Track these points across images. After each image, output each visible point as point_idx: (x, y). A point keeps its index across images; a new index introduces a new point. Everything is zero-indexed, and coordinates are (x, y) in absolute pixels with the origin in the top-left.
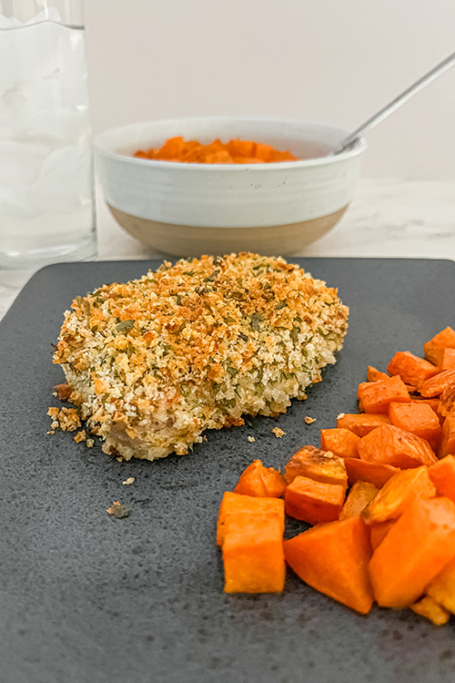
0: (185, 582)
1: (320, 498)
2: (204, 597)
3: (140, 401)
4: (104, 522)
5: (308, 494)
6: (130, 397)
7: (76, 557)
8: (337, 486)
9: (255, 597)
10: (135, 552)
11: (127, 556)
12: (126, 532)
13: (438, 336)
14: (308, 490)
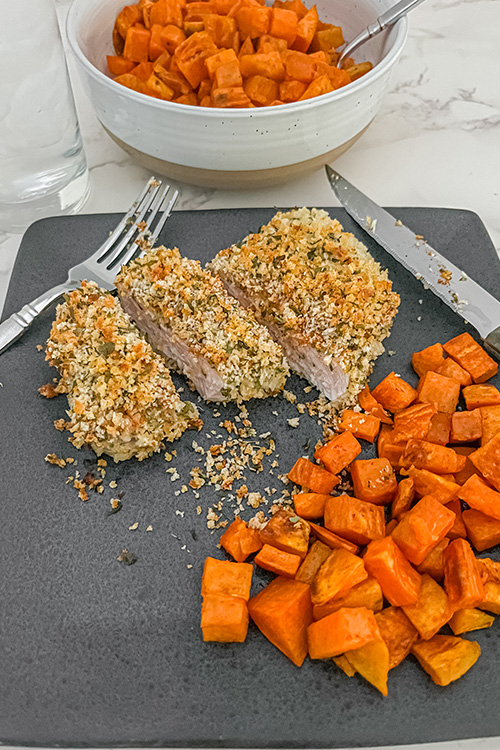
0: (178, 628)
1: (281, 568)
2: (190, 645)
3: (108, 427)
4: (116, 569)
5: (271, 564)
6: (101, 421)
7: (97, 603)
8: (295, 556)
9: (226, 645)
10: (141, 598)
11: (135, 602)
12: (134, 578)
13: (426, 350)
14: (272, 561)
